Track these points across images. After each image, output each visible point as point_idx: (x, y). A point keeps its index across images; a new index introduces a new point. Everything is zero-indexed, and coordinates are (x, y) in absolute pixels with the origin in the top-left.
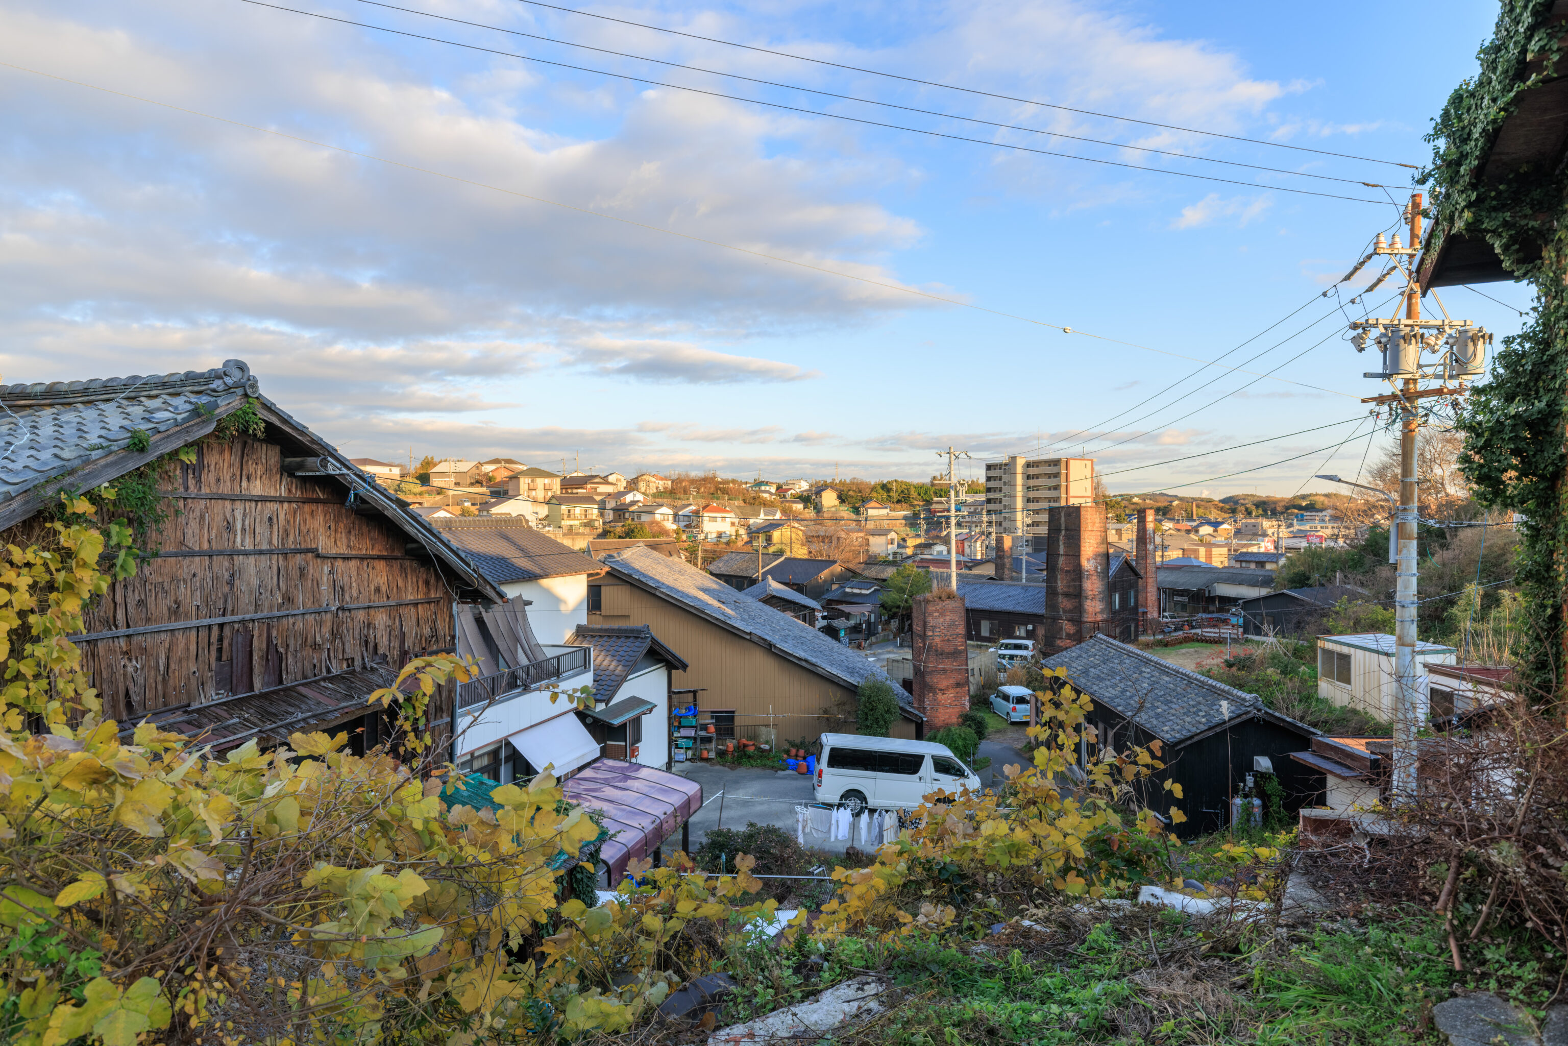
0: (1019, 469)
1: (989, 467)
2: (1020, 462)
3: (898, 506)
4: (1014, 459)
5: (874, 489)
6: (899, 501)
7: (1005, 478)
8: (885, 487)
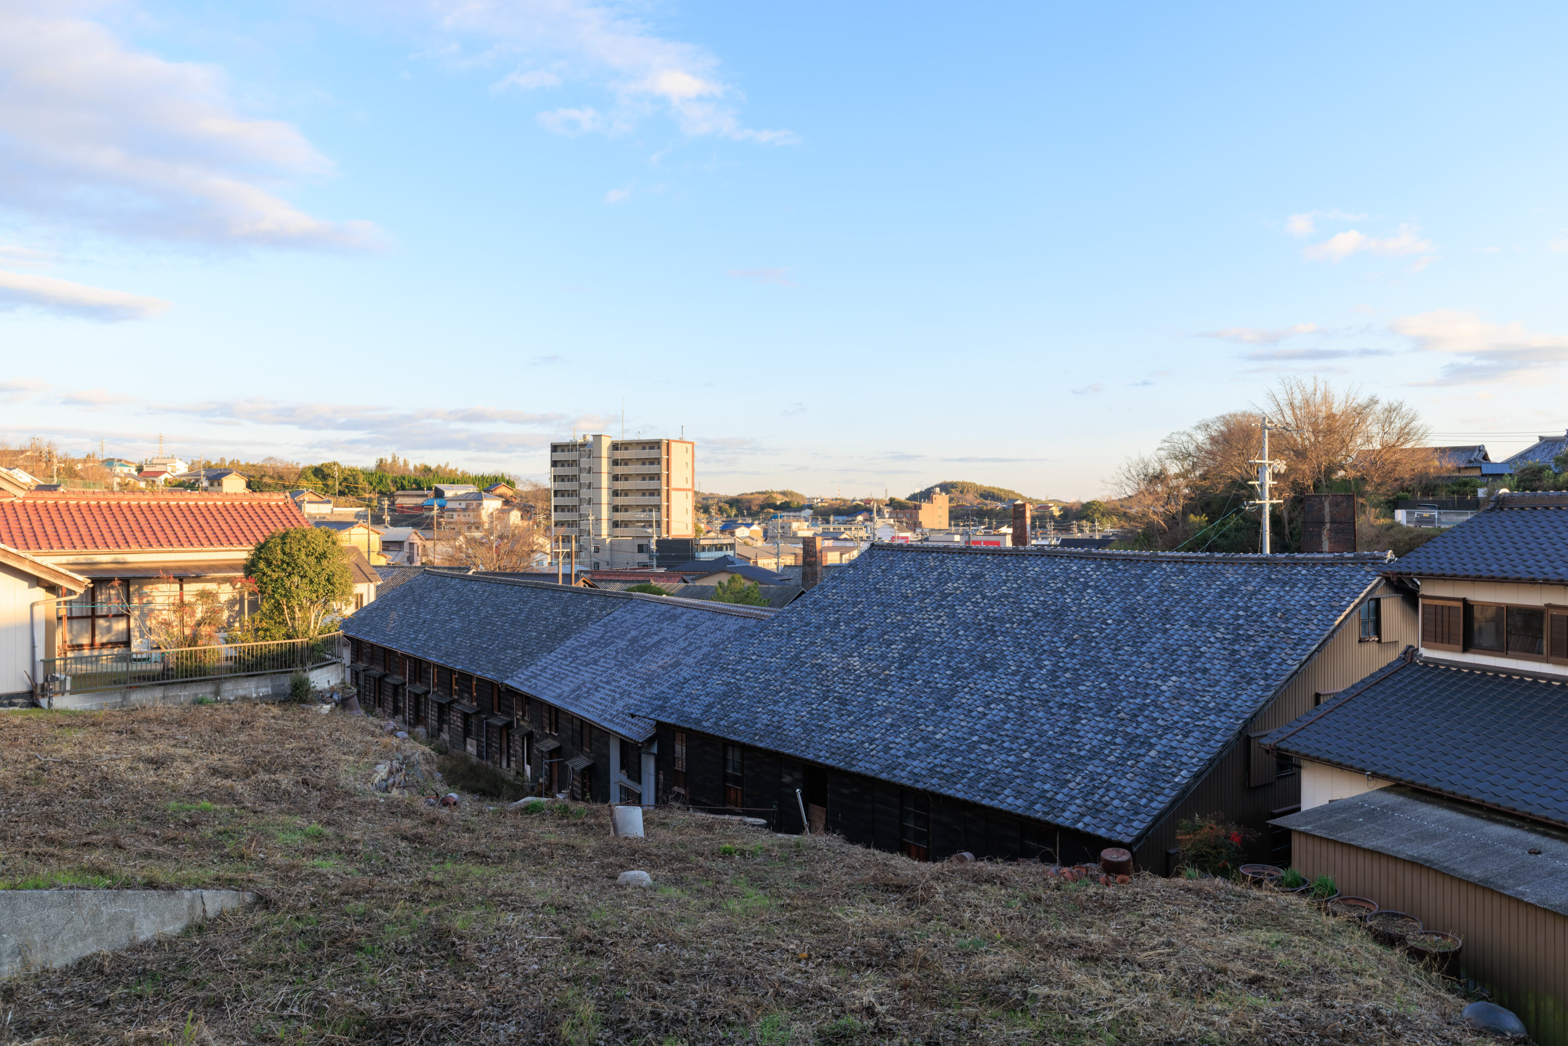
0: (605, 452)
1: (555, 448)
2: (606, 444)
3: (342, 499)
4: (598, 437)
5: (302, 474)
6: (341, 493)
7: (585, 462)
8: (320, 473)
